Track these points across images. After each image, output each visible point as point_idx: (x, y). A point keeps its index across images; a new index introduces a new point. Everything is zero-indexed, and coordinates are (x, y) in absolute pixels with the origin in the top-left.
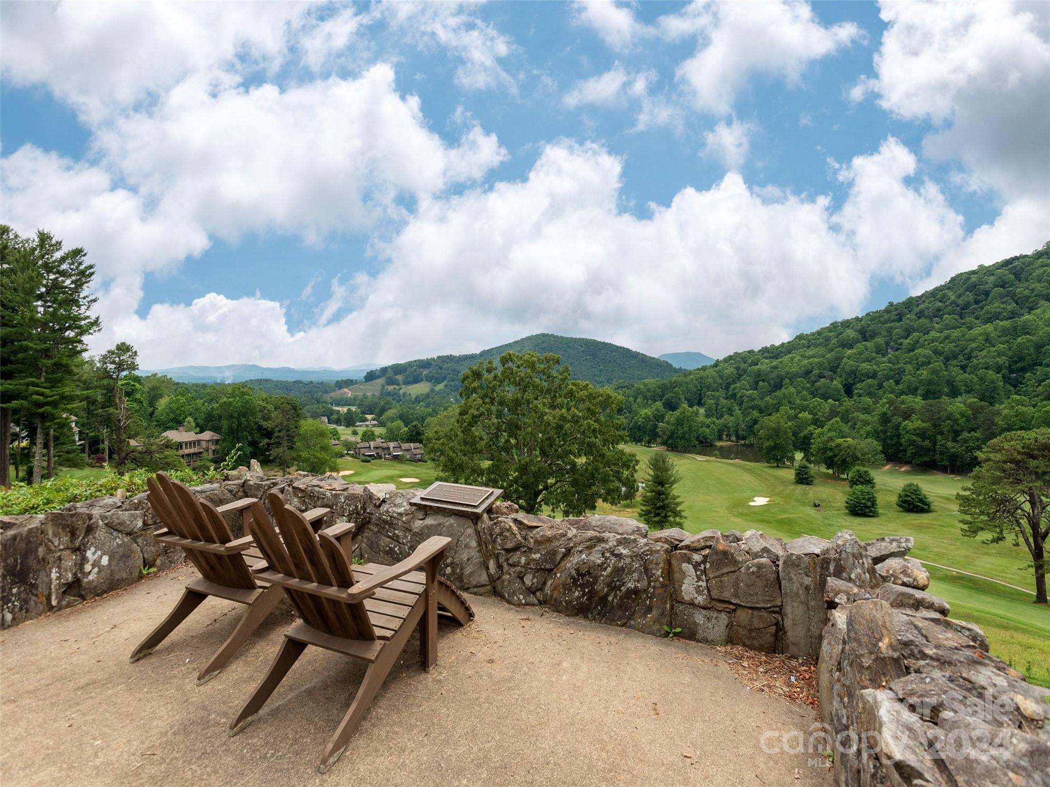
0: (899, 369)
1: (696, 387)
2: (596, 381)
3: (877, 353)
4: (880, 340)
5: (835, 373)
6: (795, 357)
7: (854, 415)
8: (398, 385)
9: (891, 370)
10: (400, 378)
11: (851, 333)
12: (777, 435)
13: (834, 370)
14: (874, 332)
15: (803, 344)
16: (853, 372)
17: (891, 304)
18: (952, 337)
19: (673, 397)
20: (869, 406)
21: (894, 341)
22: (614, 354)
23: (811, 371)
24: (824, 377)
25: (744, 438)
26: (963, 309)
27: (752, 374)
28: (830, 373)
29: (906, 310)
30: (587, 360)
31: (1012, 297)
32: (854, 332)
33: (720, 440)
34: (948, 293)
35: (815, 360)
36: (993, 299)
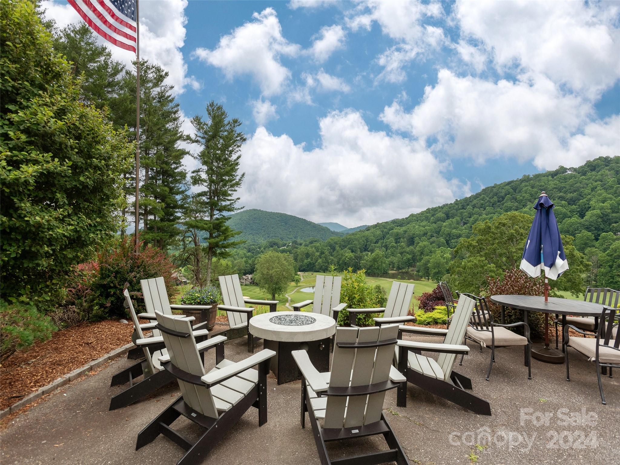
1: (364, 241)
2: (288, 237)
3: (457, 224)
4: (457, 218)
6: (415, 226)
11: (441, 215)
12: (439, 266)
13: (438, 233)
14: (453, 214)
15: (415, 219)
16: (449, 234)
17: (457, 200)
19: (353, 247)
21: (465, 219)
22: (298, 222)
23: (427, 233)
24: (434, 236)
25: (402, 269)
26: (494, 204)
27: (393, 235)
28: (436, 235)
29: (465, 204)
30: (282, 225)
31: (515, 200)
32: (443, 214)
33: (390, 270)
34: (485, 196)
35: (428, 228)
36: (507, 200)
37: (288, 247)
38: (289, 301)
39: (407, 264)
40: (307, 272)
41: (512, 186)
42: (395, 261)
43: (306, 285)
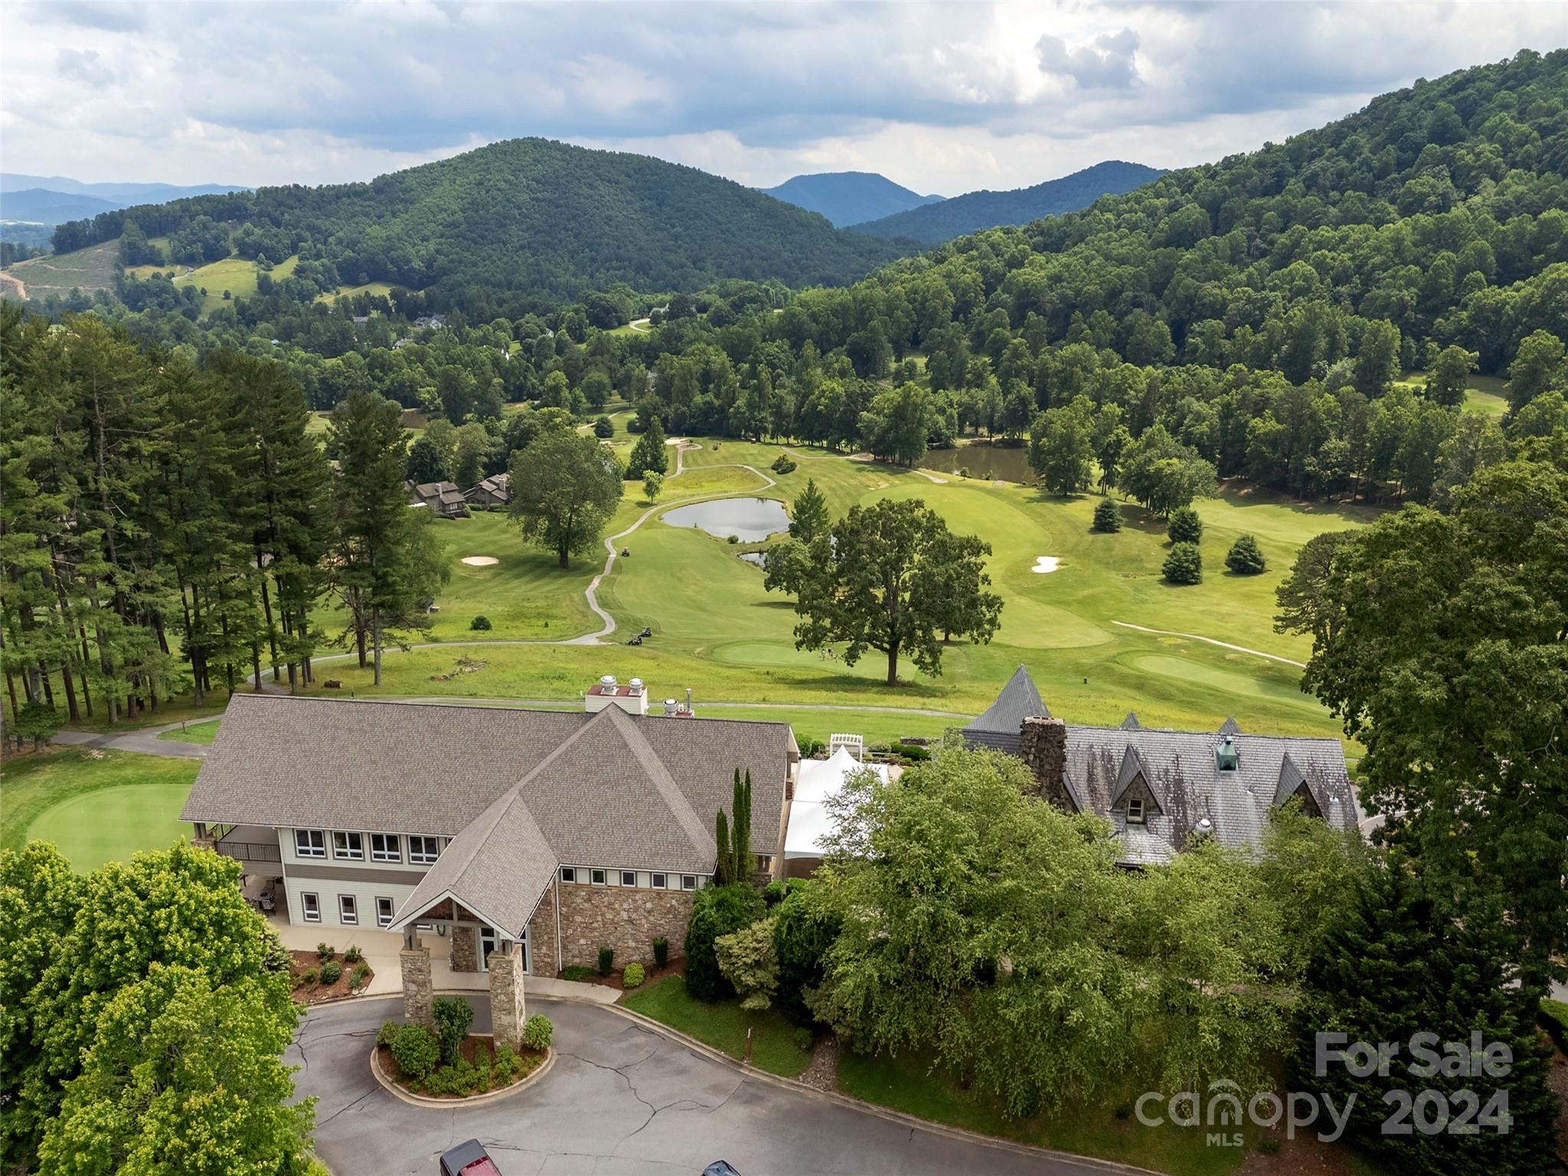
0: (1263, 299)
1: (908, 315)
3: (1232, 261)
4: (1238, 232)
5: (1159, 296)
6: (1093, 258)
7: (1184, 401)
8: (161, 264)
9: (1249, 300)
10: (162, 245)
11: (1193, 209)
12: (1069, 447)
13: (1158, 289)
14: (1232, 214)
15: (1108, 221)
16: (1190, 299)
17: (1269, 146)
18: (1351, 241)
19: (866, 339)
20: (1207, 383)
21: (1262, 236)
22: (705, 196)
23: (1121, 292)
24: (1141, 305)
25: (1000, 431)
26: (1378, 177)
27: (1015, 290)
28: (1152, 297)
29: (1290, 168)
30: (643, 210)
31: (1449, 166)
32: (1199, 209)
33: (961, 434)
34: (1361, 139)
35: (1130, 269)
36: (1423, 164)
37: (655, 321)
38: (608, 567)
39: (1018, 417)
40: (700, 440)
41: (1466, 98)
42: (981, 404)
43: (684, 497)
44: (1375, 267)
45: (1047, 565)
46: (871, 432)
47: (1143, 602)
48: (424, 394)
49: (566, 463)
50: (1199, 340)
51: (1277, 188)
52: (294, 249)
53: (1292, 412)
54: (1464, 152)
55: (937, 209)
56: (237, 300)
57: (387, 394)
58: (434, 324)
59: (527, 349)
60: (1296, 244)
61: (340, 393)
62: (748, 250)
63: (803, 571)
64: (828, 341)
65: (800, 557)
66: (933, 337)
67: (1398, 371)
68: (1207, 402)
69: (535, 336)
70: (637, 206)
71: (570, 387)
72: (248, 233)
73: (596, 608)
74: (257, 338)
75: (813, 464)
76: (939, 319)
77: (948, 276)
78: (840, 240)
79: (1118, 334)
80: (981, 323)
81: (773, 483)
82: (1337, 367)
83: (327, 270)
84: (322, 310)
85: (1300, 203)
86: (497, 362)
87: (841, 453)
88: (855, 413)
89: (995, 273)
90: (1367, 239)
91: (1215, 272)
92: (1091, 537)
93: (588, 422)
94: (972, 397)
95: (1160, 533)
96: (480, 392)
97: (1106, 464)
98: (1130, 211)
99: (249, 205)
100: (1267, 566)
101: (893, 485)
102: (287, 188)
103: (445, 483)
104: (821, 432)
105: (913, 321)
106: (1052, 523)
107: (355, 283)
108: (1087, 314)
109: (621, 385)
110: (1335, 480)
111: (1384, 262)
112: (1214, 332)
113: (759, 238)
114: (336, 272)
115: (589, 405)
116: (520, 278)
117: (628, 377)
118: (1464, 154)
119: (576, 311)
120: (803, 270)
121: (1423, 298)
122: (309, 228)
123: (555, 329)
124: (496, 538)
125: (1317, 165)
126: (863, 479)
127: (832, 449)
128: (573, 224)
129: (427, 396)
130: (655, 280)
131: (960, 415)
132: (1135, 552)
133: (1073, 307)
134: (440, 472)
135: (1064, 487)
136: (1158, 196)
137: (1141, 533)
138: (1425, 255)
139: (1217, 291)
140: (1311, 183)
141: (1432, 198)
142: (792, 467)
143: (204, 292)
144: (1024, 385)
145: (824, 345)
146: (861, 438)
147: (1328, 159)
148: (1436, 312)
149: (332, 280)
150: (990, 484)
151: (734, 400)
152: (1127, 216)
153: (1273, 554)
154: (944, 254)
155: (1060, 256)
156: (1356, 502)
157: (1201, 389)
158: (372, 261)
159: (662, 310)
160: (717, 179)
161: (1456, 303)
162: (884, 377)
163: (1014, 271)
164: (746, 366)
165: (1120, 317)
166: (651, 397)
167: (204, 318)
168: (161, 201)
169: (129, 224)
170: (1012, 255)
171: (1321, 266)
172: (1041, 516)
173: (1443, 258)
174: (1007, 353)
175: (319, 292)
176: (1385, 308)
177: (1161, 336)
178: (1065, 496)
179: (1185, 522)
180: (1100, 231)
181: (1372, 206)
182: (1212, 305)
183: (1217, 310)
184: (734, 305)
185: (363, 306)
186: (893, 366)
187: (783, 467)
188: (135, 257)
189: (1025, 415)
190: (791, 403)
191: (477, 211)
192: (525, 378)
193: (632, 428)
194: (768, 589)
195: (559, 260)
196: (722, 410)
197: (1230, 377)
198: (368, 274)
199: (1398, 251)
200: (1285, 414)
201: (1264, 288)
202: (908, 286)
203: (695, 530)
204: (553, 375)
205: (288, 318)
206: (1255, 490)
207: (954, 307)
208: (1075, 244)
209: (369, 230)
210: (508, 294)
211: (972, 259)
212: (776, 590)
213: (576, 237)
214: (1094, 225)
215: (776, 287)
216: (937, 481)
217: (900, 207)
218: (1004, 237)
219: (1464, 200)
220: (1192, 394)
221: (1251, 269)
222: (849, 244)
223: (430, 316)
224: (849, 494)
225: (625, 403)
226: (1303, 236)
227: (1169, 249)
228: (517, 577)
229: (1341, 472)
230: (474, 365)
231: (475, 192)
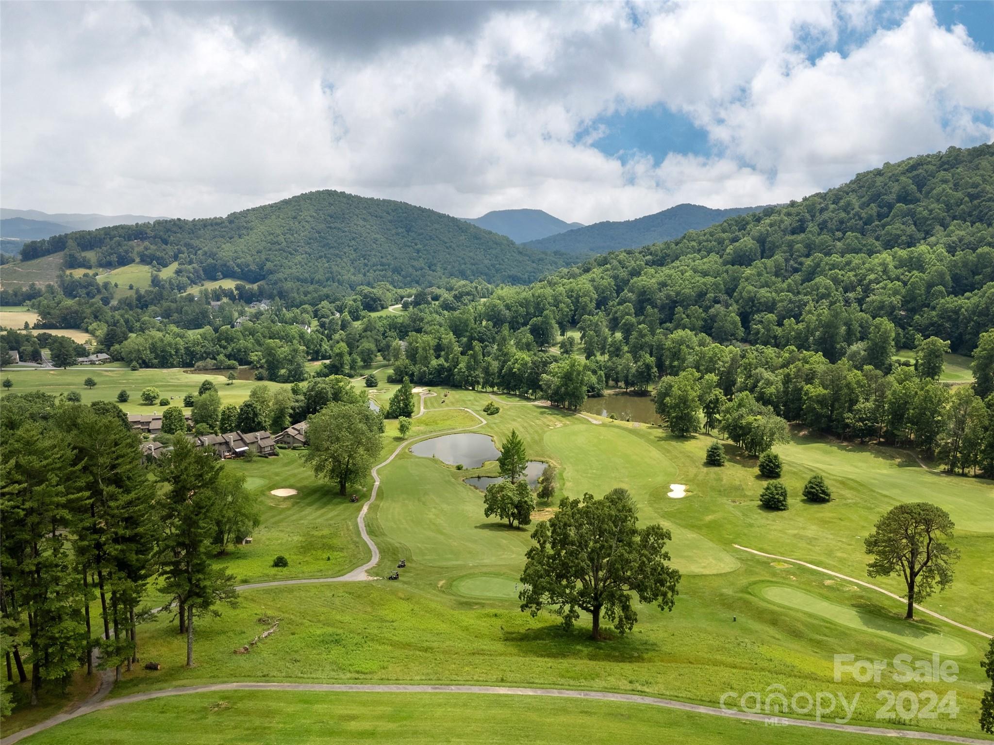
0: (800, 301)
2: (413, 266)
3: (777, 275)
4: (779, 257)
5: (731, 296)
6: (686, 271)
7: (757, 371)
8: (90, 268)
9: (791, 301)
10: (91, 256)
11: (749, 242)
13: (730, 292)
14: (774, 245)
15: (693, 247)
16: (752, 300)
18: (853, 264)
20: (771, 359)
21: (794, 259)
22: (436, 226)
23: (706, 294)
24: (720, 302)
25: (633, 385)
26: (865, 224)
27: (636, 291)
28: (726, 297)
29: (808, 216)
30: (398, 234)
31: (913, 218)
32: (752, 241)
33: (608, 387)
34: (853, 199)
35: (710, 280)
36: (895, 216)
37: (405, 307)
38: (374, 493)
39: (645, 376)
40: (435, 389)
41: (918, 175)
42: (620, 367)
43: (424, 433)
44: (871, 282)
45: (678, 491)
46: (549, 387)
47: (751, 525)
48: (253, 357)
49: (345, 425)
50: (759, 326)
51: (800, 229)
52: (176, 258)
53: (832, 381)
54: (921, 209)
55: (578, 232)
56: (137, 291)
57: (229, 357)
58: (263, 306)
59: (322, 325)
60: (818, 265)
61: (198, 356)
62: (463, 259)
63: (512, 504)
64: (518, 323)
65: (510, 494)
66: (584, 321)
67: (893, 350)
68: (773, 372)
69: (328, 317)
70: (394, 232)
71: (350, 354)
72: (146, 249)
73: (365, 537)
74: (147, 318)
75: (511, 408)
76: (588, 309)
77: (593, 280)
78: (520, 253)
79: (705, 320)
80: (616, 312)
81: (485, 422)
82: (854, 348)
83: (196, 271)
84: (190, 299)
85: (818, 240)
86: (302, 336)
87: (528, 399)
88: (538, 374)
89: (623, 279)
90: (864, 264)
91: (766, 282)
92: (705, 470)
93: (362, 375)
94: (614, 363)
95: (752, 467)
96: (290, 357)
97: (709, 414)
98: (707, 241)
99: (148, 231)
100: (832, 497)
101: (565, 425)
102: (173, 220)
103: (263, 432)
104: (515, 386)
105: (571, 310)
106: (676, 457)
107: (214, 279)
108: (686, 308)
109: (384, 350)
110: (866, 429)
111: (876, 279)
112: (769, 322)
113: (470, 252)
114: (201, 272)
115: (362, 363)
116: (318, 277)
117: (388, 346)
118: (921, 210)
119: (355, 301)
120: (497, 271)
121: (905, 302)
122: (186, 245)
123: (341, 311)
124: (296, 471)
125: (826, 215)
126: (545, 420)
127: (523, 397)
128: (353, 243)
129: (256, 358)
130: (405, 277)
131: (606, 374)
132: (738, 483)
133: (675, 302)
134: (259, 423)
135: (682, 430)
136: (724, 231)
137: (738, 466)
138: (903, 274)
139: (769, 294)
140: (823, 226)
141: (904, 238)
142: (497, 410)
143: (116, 285)
144: (648, 356)
145: (514, 326)
146: (542, 390)
147: (833, 212)
148: (913, 311)
149: (199, 277)
150: (630, 425)
151: (457, 364)
152: (705, 244)
153: (834, 486)
154: (589, 266)
155: (664, 268)
156: (880, 444)
157: (767, 363)
158: (225, 265)
159: (410, 300)
160: (444, 216)
161: (928, 306)
162: (554, 345)
163: (635, 279)
164: (465, 339)
165: (706, 309)
166: (403, 360)
167: (114, 303)
168: (92, 228)
169: (70, 243)
170: (633, 268)
171: (836, 281)
172: (669, 451)
173: (916, 277)
174: (635, 334)
175: (190, 285)
176: (881, 308)
177: (734, 323)
178: (683, 436)
179: (771, 461)
180: (689, 253)
181: (864, 242)
182: (766, 303)
183: (770, 307)
184: (455, 297)
185: (217, 295)
186: (559, 338)
187: (491, 411)
188: (73, 263)
189: (649, 375)
190: (495, 365)
191: (292, 235)
192: (321, 345)
193: (391, 380)
194: (487, 515)
195: (344, 265)
196: (450, 370)
197: (787, 355)
198: (222, 273)
199: (885, 271)
200: (828, 382)
201: (799, 293)
202: (568, 287)
203: (434, 460)
204: (338, 345)
205: (168, 304)
206: (809, 432)
207: (597, 300)
208: (673, 262)
209: (223, 246)
210: (311, 288)
211: (607, 270)
212: (493, 515)
213: (355, 250)
214: (684, 249)
215: (482, 285)
216: (595, 422)
217: (555, 231)
218: (627, 256)
219: (925, 239)
220: (762, 366)
221: (790, 280)
222: (526, 255)
223: (260, 301)
224: (536, 432)
225: (385, 362)
226: (821, 261)
227: (736, 267)
228: (310, 504)
229: (870, 424)
230: (287, 338)
231: (291, 223)
